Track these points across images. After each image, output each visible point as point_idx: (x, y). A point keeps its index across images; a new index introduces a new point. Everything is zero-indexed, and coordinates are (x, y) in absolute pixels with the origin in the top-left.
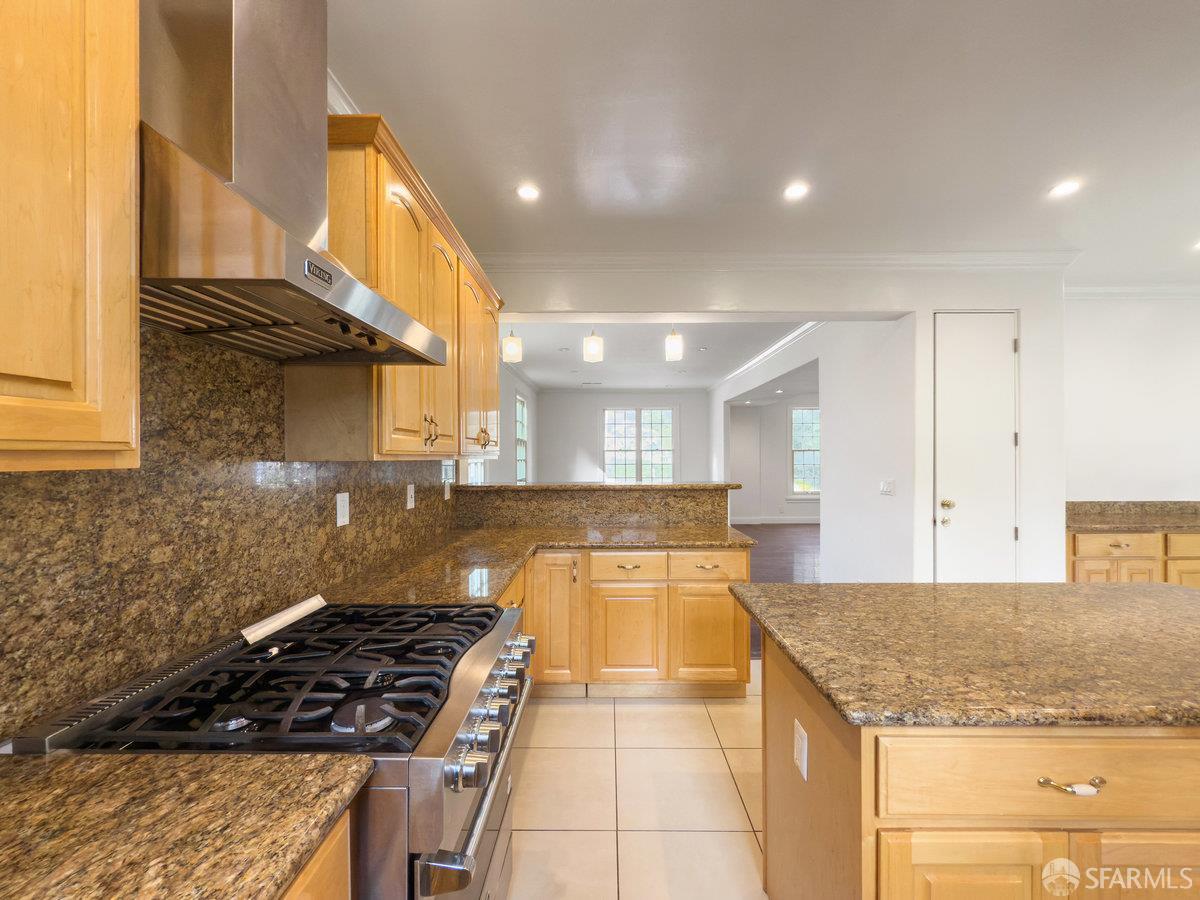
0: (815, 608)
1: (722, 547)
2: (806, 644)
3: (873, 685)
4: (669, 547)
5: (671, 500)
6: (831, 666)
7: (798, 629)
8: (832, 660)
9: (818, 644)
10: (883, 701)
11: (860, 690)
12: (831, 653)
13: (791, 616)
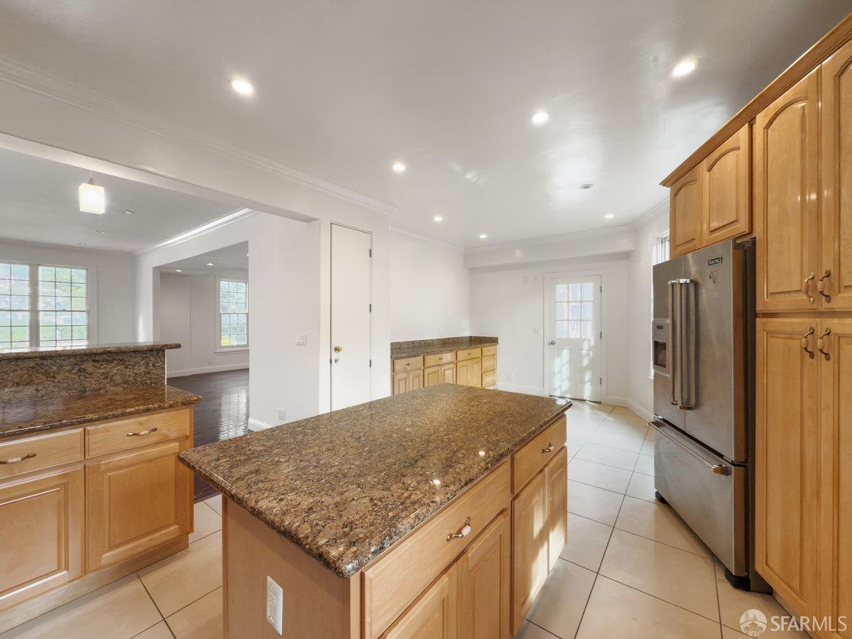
0: (277, 455)
1: (161, 409)
2: (281, 500)
3: (351, 523)
4: (85, 422)
5: (89, 366)
6: (313, 516)
7: (268, 485)
8: (310, 510)
9: (291, 496)
10: (366, 537)
11: (345, 535)
12: (306, 502)
13: (257, 472)
